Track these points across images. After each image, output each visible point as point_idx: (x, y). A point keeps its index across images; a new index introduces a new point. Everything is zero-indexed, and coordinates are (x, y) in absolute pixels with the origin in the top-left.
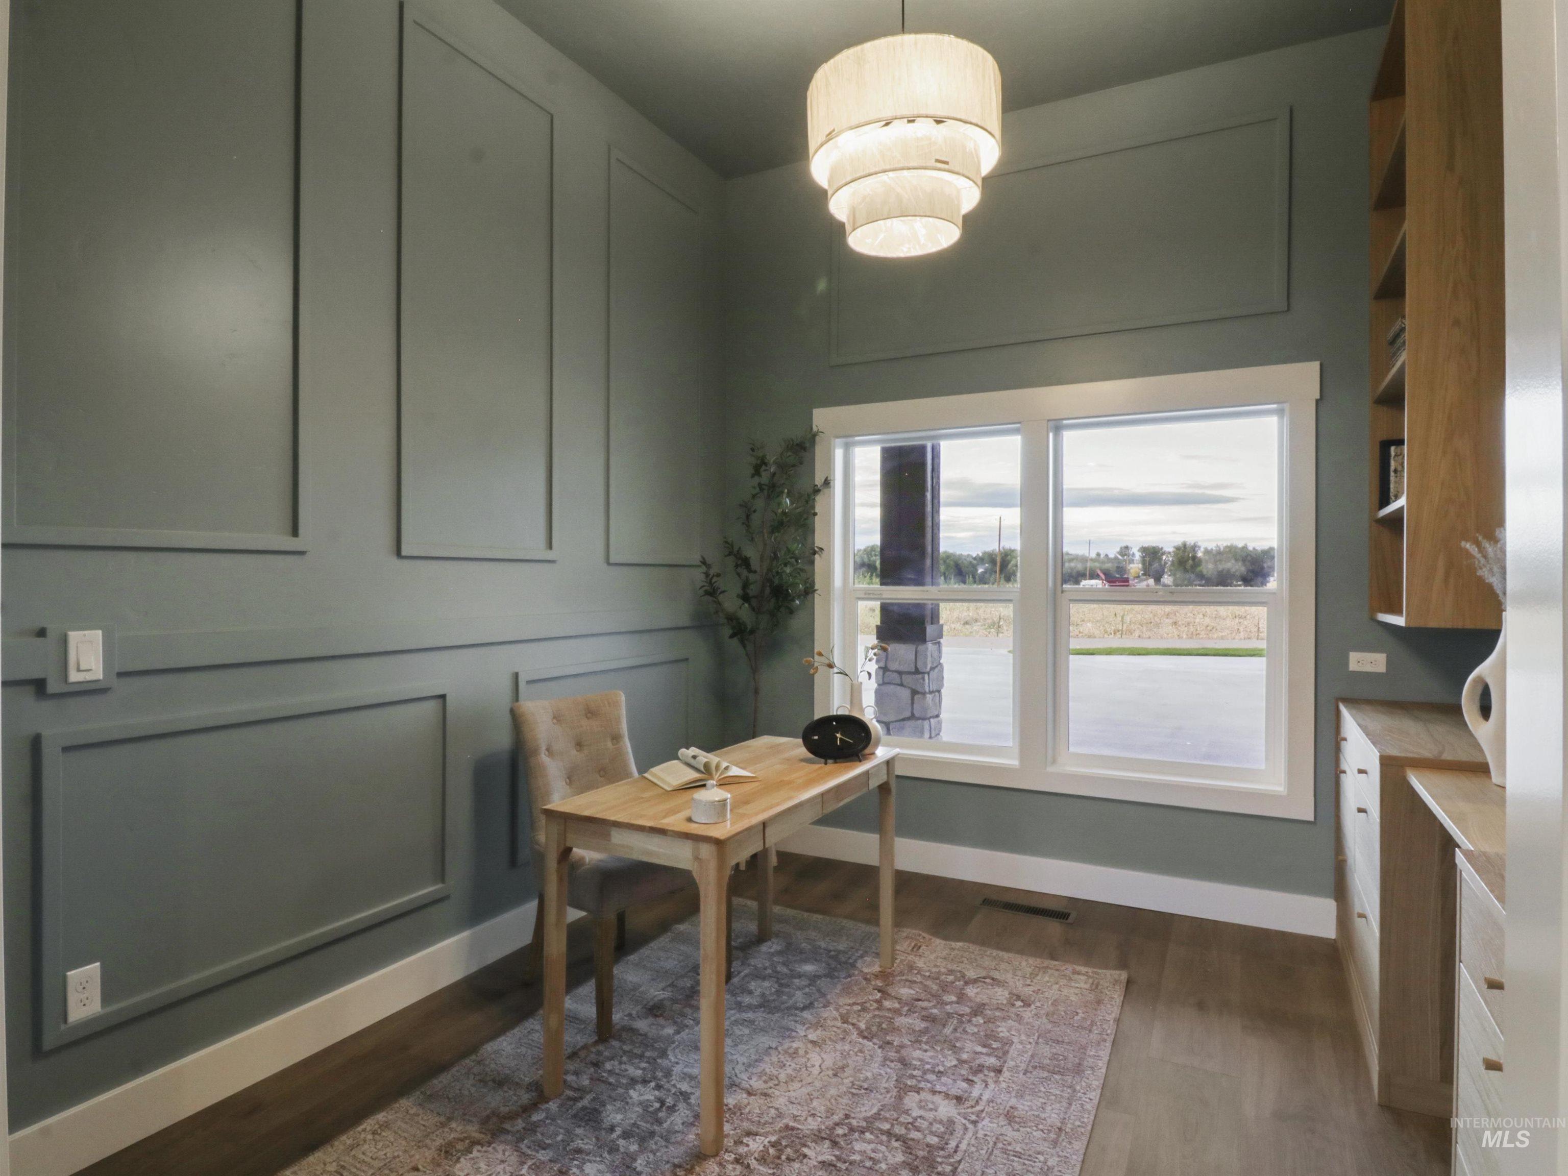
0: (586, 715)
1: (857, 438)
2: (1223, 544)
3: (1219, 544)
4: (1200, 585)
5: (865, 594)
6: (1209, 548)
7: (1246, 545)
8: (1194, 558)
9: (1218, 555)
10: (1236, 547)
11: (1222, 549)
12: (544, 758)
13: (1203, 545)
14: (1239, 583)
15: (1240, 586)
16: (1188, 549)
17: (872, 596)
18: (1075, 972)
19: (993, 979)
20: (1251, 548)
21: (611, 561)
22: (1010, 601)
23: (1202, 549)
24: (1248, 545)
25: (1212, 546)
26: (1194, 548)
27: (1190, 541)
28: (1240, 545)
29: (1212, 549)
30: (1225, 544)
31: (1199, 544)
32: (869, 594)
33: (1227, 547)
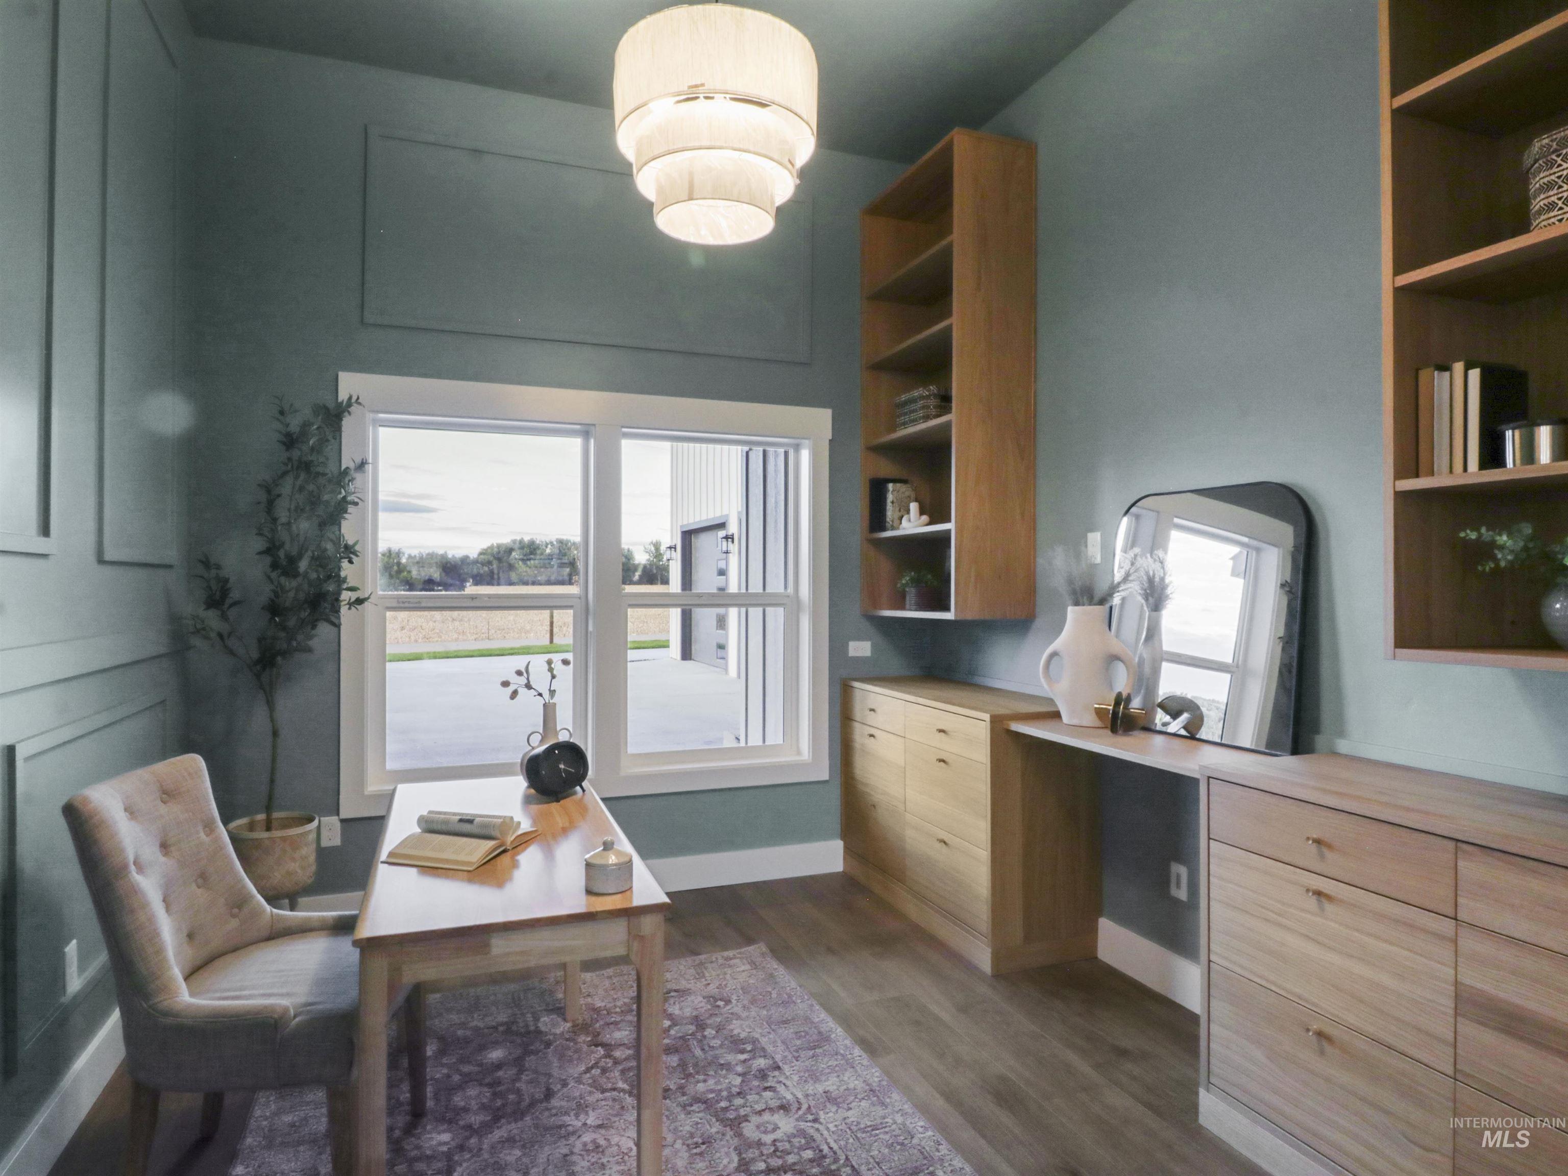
0: (161, 798)
1: (382, 415)
2: (425, 552)
3: (422, 551)
4: (404, 590)
5: (398, 602)
6: (413, 555)
7: (446, 553)
8: (399, 564)
9: (421, 562)
10: (437, 554)
11: (424, 556)
12: (137, 878)
13: (407, 552)
14: (440, 588)
15: (440, 590)
16: (393, 555)
17: (407, 605)
18: (728, 959)
19: (676, 991)
20: (450, 556)
21: (108, 557)
22: (571, 607)
23: (406, 556)
24: (448, 552)
25: (415, 552)
26: (399, 554)
27: (395, 547)
28: (441, 552)
29: (415, 556)
30: (427, 552)
31: (403, 550)
32: (403, 603)
33: (428, 554)
